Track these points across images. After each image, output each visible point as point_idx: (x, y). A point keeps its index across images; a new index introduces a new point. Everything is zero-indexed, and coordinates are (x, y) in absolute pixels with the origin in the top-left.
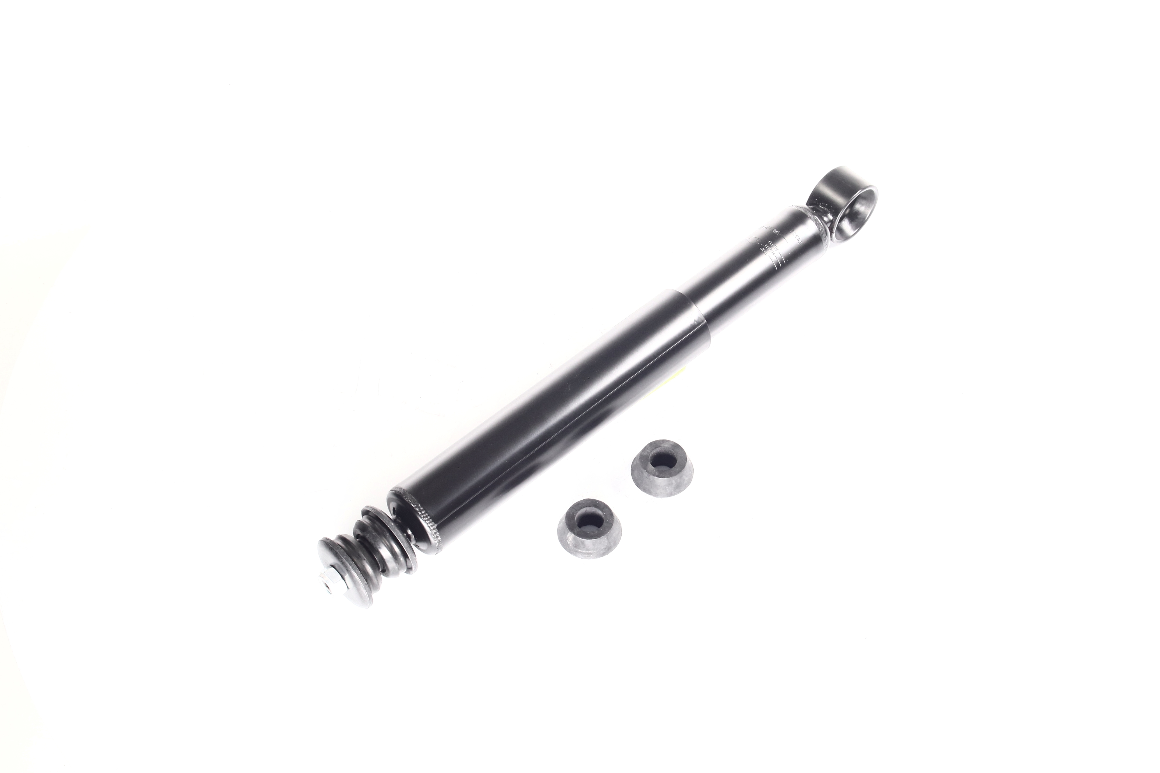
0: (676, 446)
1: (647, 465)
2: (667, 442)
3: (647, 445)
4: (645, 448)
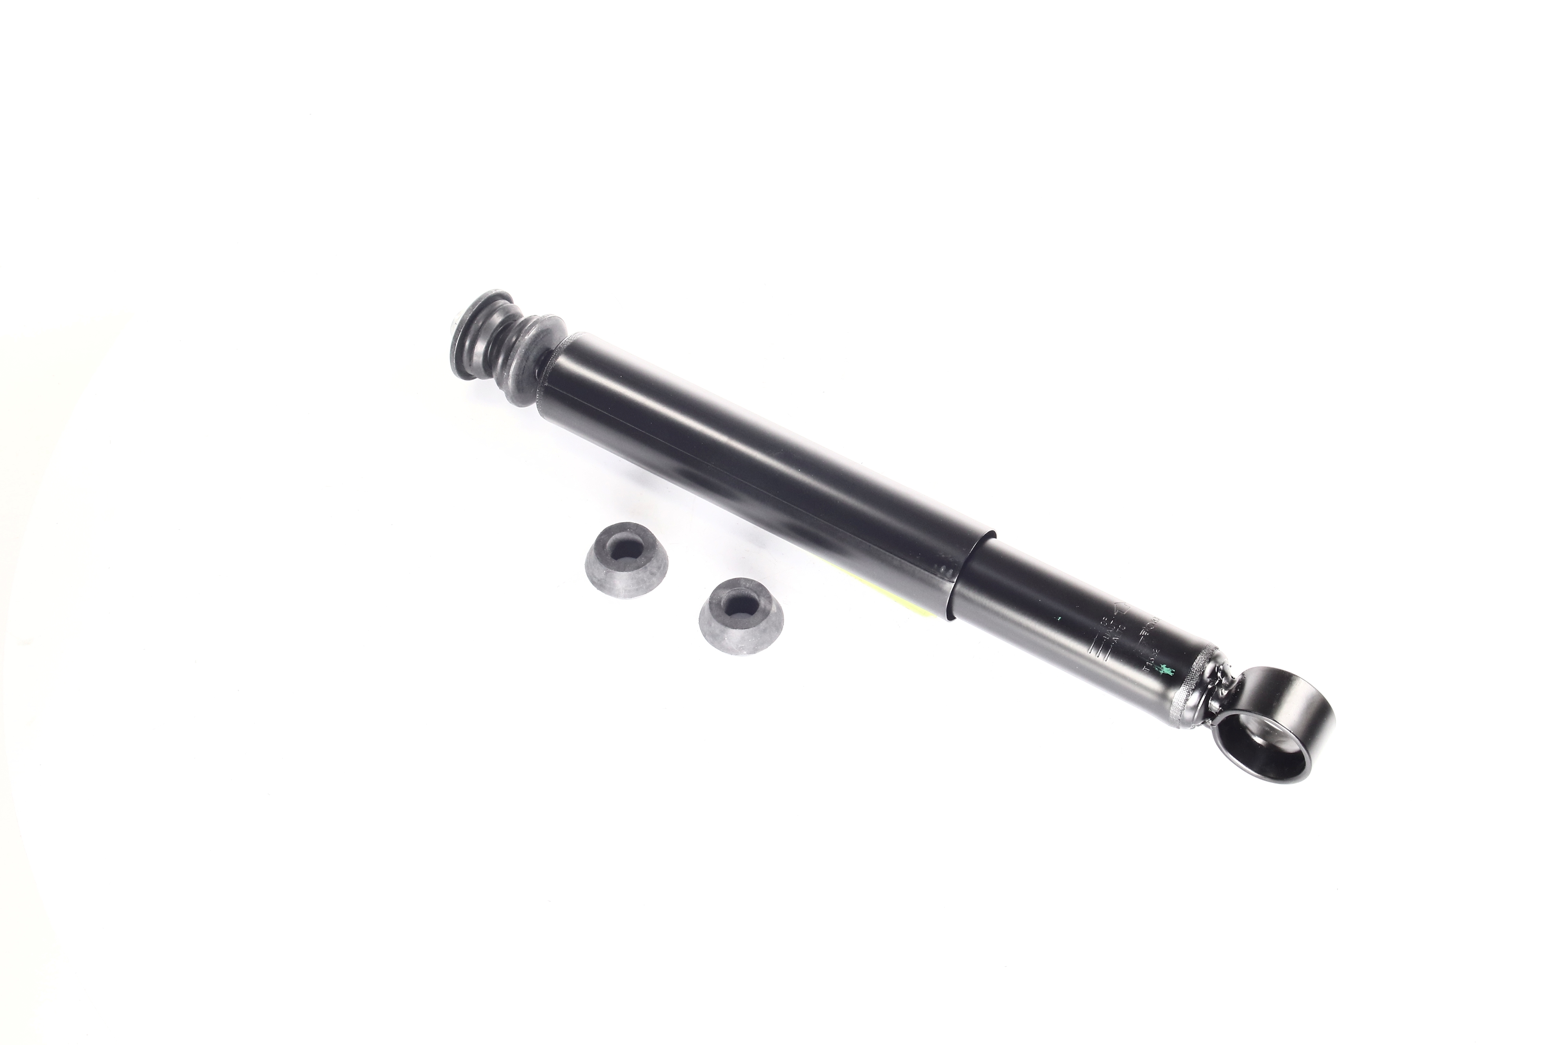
1: (724, 588)
4: (752, 581)
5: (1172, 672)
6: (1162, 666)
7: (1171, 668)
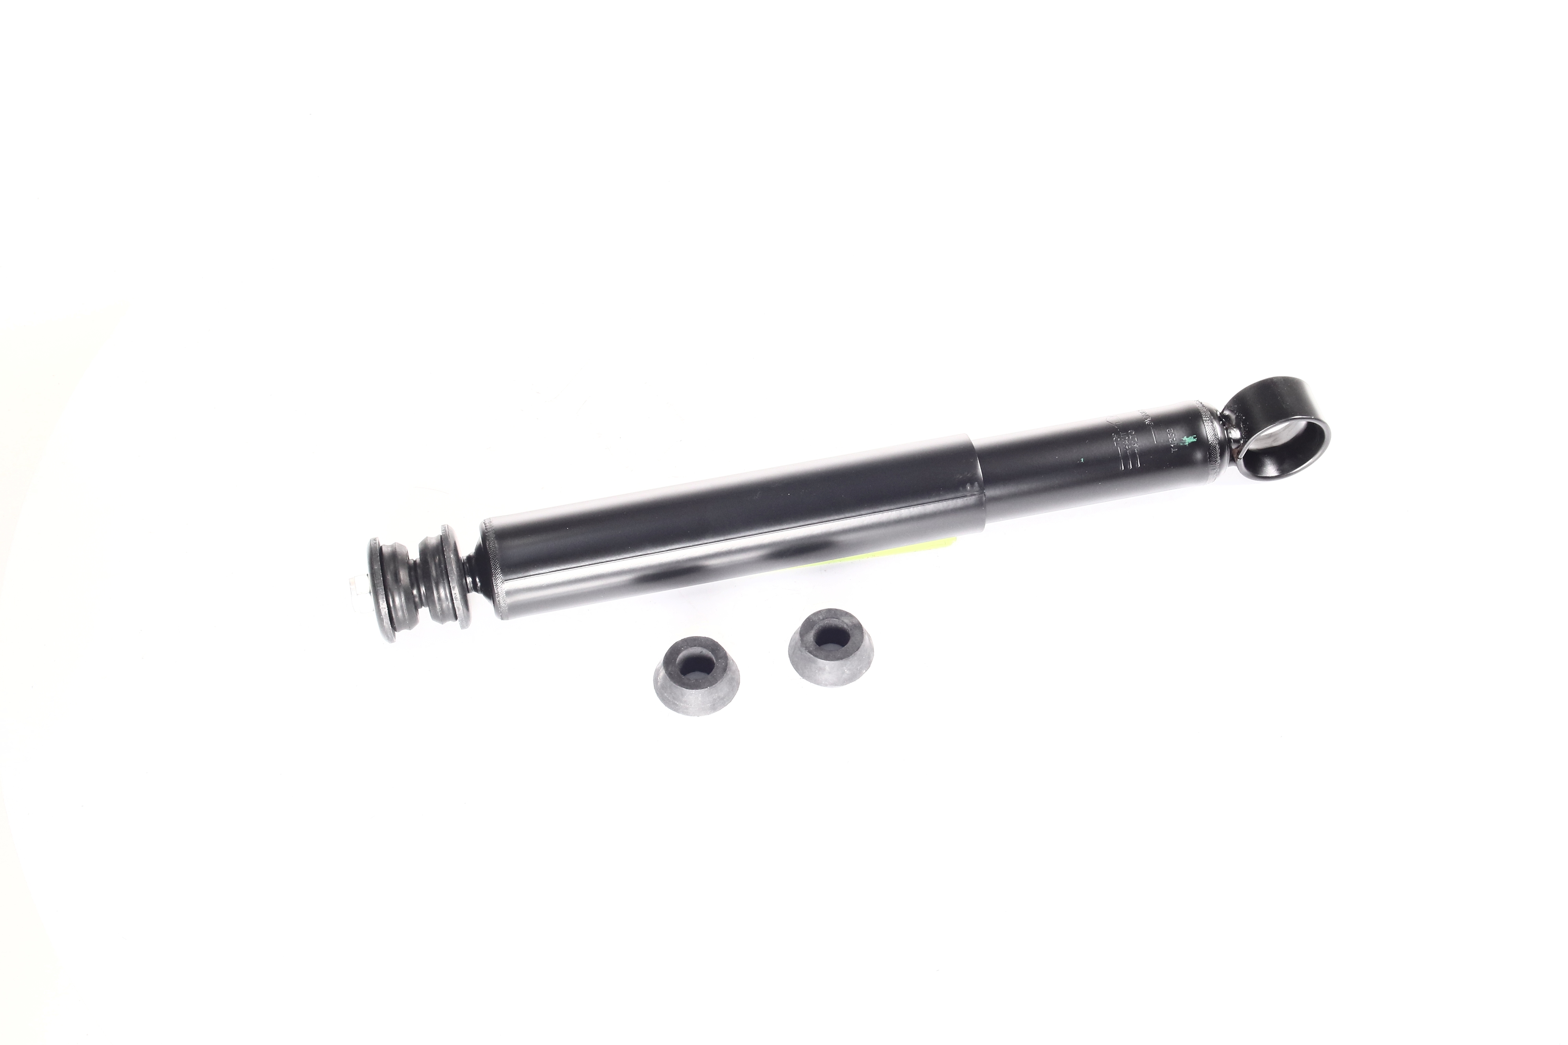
0: (859, 627)
1: (807, 633)
2: (850, 618)
3: (824, 610)
4: (820, 612)
5: (1194, 438)
6: (1184, 439)
7: (1192, 435)
